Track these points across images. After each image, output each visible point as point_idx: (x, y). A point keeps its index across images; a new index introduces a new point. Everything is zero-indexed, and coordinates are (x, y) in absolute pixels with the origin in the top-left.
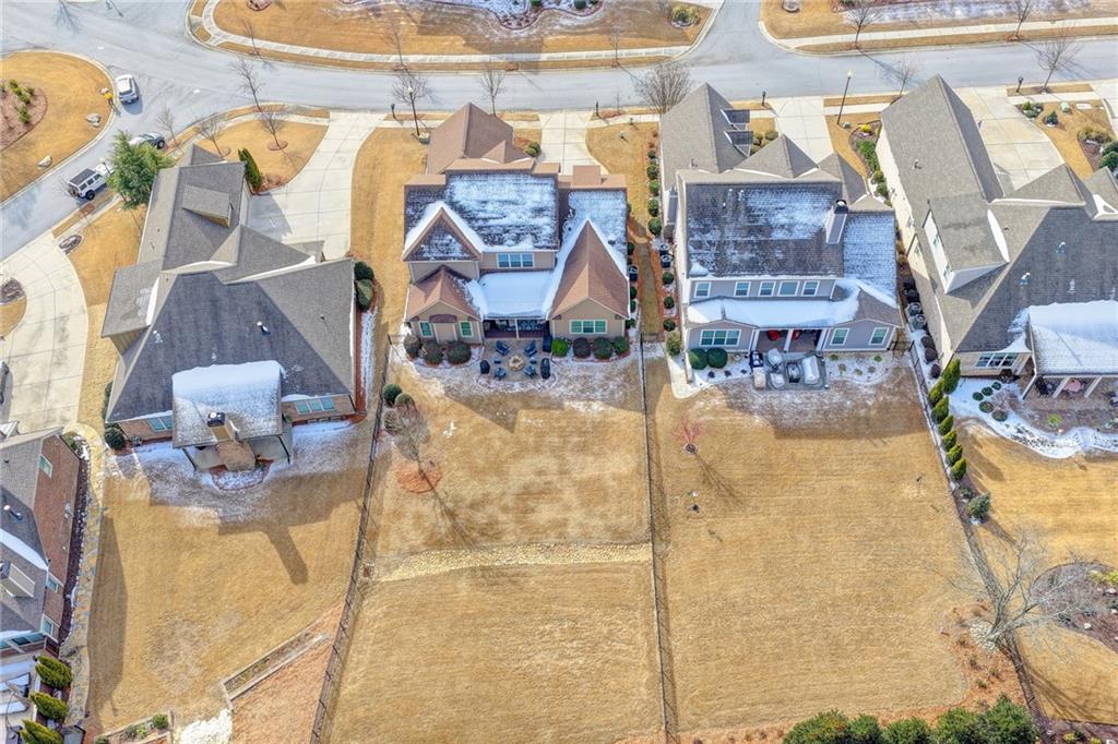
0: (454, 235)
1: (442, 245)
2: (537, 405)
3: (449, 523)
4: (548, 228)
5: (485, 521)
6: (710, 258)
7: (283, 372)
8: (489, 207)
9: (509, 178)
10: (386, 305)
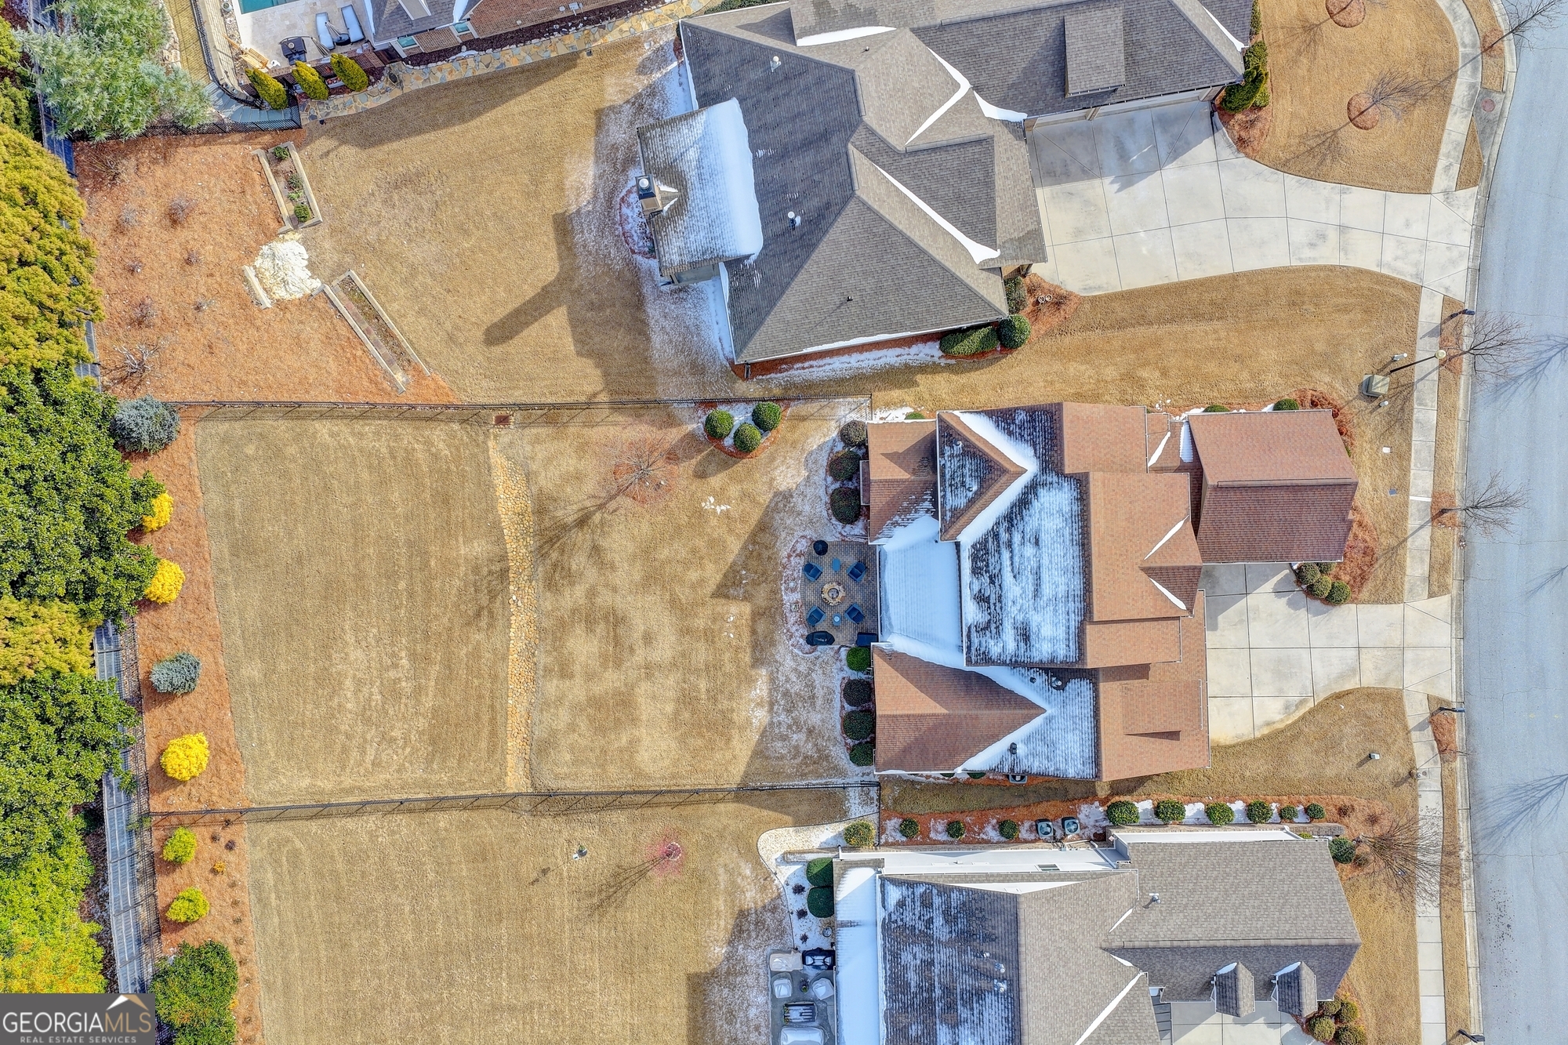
0: (979, 494)
1: (963, 476)
2: (761, 627)
3: (570, 520)
4: (1000, 650)
5: (574, 567)
6: (908, 917)
7: (753, 258)
8: (1029, 550)
9: (1077, 584)
10: (954, 377)
